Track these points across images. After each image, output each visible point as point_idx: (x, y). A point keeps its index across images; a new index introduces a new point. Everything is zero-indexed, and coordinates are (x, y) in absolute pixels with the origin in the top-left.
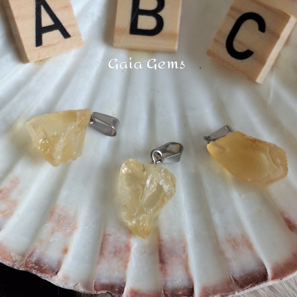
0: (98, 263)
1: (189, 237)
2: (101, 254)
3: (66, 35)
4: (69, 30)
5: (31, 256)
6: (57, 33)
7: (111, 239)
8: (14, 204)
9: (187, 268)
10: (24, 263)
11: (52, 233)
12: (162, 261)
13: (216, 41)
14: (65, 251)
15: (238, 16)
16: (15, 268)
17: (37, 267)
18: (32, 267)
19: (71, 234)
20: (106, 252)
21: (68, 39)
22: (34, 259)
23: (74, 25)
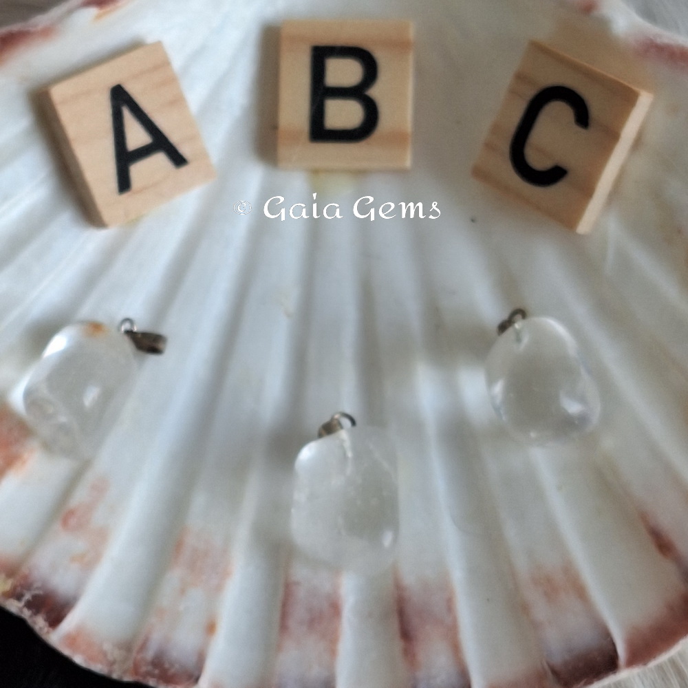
0: (279, 648)
1: (458, 575)
2: (283, 627)
3: (178, 160)
4: (184, 150)
5: (143, 647)
6: (159, 160)
7: (301, 593)
8: (102, 537)
9: (456, 648)
10: (132, 665)
11: (183, 591)
12: (406, 634)
13: (489, 146)
14: (211, 628)
15: (530, 93)
16: (115, 676)
17: (157, 672)
18: (148, 674)
19: (219, 588)
20: (292, 623)
21: (184, 170)
22: (150, 654)
23: (194, 138)
